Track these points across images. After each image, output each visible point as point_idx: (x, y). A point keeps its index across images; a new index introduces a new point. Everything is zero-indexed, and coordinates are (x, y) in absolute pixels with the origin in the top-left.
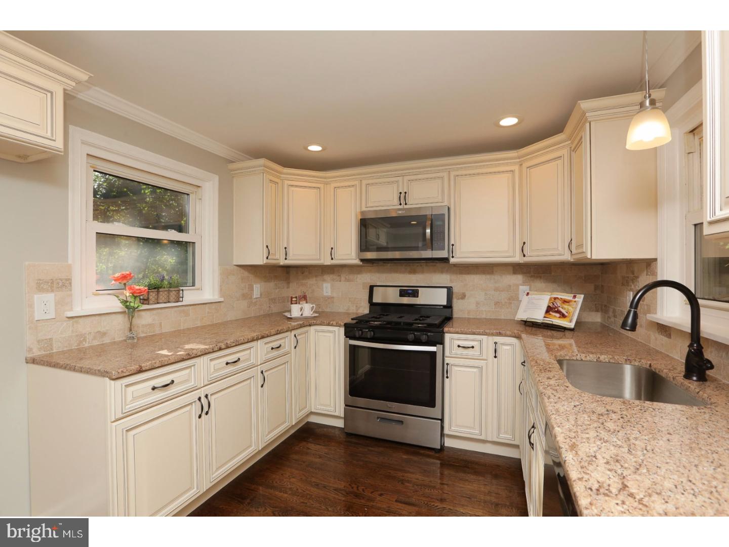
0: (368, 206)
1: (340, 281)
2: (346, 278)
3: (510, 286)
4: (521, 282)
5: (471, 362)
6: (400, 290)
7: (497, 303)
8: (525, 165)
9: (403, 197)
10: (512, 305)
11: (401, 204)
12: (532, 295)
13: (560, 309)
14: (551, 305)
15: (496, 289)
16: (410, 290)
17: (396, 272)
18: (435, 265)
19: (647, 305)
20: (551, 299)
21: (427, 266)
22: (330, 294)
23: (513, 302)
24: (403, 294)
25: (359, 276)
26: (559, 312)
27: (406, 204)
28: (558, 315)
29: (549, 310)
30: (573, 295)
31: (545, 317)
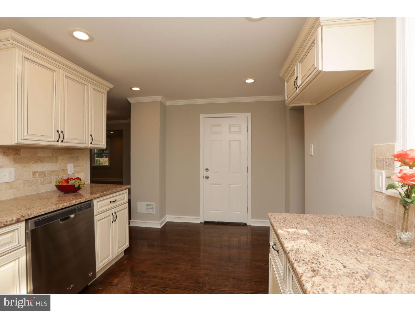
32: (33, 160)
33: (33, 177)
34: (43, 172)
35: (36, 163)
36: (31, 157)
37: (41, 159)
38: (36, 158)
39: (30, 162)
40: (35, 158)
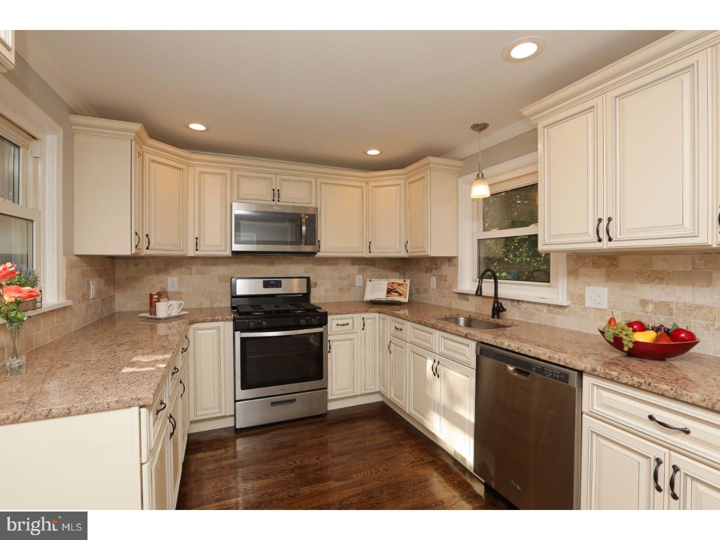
0: (240, 197)
1: (191, 274)
2: (198, 271)
3: (349, 275)
4: (357, 272)
5: (345, 337)
6: (264, 281)
7: (341, 289)
8: (371, 184)
9: (276, 194)
10: (351, 290)
11: (273, 200)
12: (374, 281)
13: (398, 290)
14: (391, 288)
15: (340, 278)
16: (272, 281)
17: (255, 263)
18: (291, 258)
19: (449, 284)
20: (388, 284)
21: (284, 258)
22: (177, 290)
23: (352, 288)
24: (266, 285)
25: (214, 268)
26: (397, 292)
27: (279, 201)
28: (397, 294)
29: (389, 291)
30: (403, 280)
31: (387, 297)
32: (642, 277)
33: (641, 309)
34: (667, 304)
35: (649, 282)
36: (638, 271)
37: (662, 276)
38: (649, 272)
39: (636, 280)
40: (648, 274)
